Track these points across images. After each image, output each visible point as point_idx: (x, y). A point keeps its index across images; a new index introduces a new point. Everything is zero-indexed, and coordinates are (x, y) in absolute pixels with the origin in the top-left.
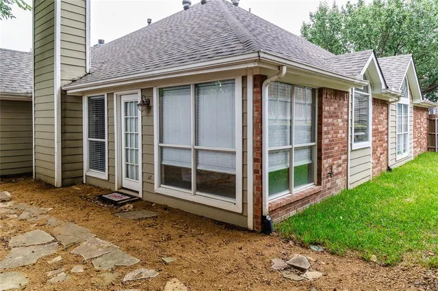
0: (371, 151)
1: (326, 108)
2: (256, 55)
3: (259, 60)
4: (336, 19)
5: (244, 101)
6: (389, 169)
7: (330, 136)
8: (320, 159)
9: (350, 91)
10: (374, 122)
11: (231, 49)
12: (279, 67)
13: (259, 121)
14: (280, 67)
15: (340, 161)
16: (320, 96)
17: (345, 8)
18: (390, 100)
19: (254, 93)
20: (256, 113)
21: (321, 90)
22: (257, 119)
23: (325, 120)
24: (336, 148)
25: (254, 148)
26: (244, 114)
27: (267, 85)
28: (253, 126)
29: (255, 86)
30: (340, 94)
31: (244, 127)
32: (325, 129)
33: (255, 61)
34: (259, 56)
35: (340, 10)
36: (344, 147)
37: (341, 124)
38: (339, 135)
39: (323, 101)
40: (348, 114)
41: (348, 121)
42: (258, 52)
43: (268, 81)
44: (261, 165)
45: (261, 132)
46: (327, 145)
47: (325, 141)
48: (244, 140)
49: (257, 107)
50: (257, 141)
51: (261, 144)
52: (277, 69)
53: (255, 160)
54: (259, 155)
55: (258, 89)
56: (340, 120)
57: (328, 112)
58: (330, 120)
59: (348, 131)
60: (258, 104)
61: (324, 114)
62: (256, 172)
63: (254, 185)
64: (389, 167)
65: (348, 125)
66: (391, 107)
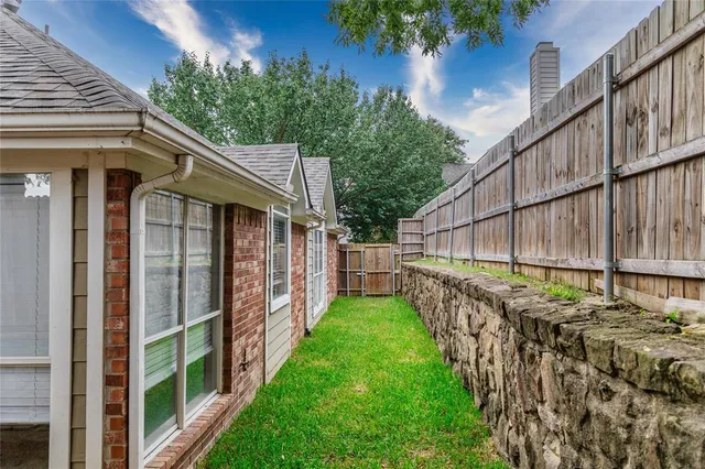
0: (289, 309)
1: (238, 243)
2: (134, 119)
3: (139, 134)
4: (210, 85)
5: (78, 233)
6: (307, 333)
7: (243, 294)
8: (228, 340)
9: (268, 210)
10: (292, 260)
11: (41, 95)
12: (177, 156)
13: (121, 282)
14: (179, 157)
15: (256, 337)
16: (229, 220)
17: (222, 71)
18: (309, 225)
19: (108, 213)
20: (114, 263)
21: (230, 208)
22: (114, 279)
23: (236, 265)
24: (251, 315)
25: (106, 350)
26: (78, 267)
27: (143, 195)
28: (106, 295)
29: (110, 196)
30: (255, 216)
31: (78, 299)
32: (236, 282)
33: (128, 134)
34: (142, 125)
35: (215, 73)
36: (261, 309)
37: (257, 270)
38: (254, 290)
39: (235, 230)
40: (265, 252)
41: (265, 263)
42: (140, 113)
43: (146, 186)
44: (127, 390)
45: (128, 309)
46: (240, 312)
47: (237, 305)
48: (77, 333)
49: (116, 248)
50: (116, 333)
51: (128, 340)
52: (172, 161)
53: (109, 381)
54: (122, 367)
55: (121, 205)
56: (255, 263)
57: (241, 249)
58: (244, 265)
59: (265, 281)
60: (121, 242)
61: (237, 253)
62: (110, 409)
63: (105, 444)
64: (307, 330)
65: (265, 269)
66: (310, 236)
